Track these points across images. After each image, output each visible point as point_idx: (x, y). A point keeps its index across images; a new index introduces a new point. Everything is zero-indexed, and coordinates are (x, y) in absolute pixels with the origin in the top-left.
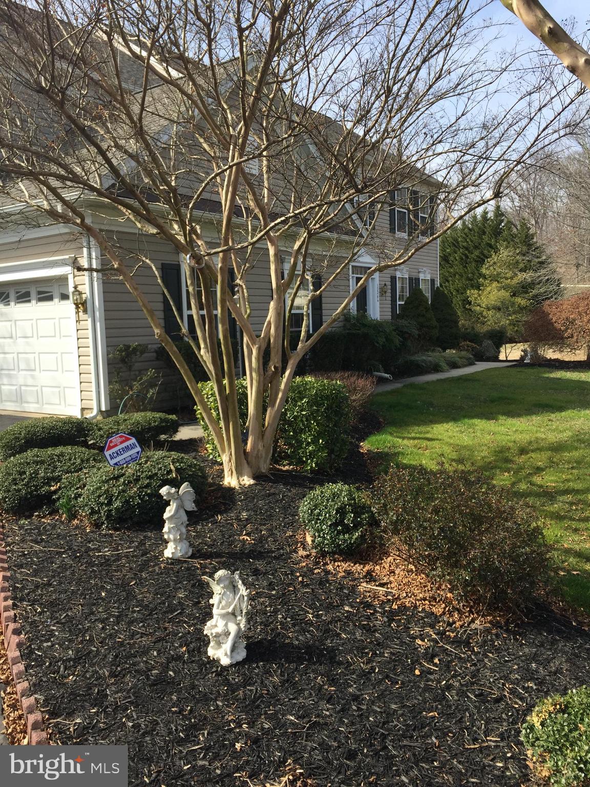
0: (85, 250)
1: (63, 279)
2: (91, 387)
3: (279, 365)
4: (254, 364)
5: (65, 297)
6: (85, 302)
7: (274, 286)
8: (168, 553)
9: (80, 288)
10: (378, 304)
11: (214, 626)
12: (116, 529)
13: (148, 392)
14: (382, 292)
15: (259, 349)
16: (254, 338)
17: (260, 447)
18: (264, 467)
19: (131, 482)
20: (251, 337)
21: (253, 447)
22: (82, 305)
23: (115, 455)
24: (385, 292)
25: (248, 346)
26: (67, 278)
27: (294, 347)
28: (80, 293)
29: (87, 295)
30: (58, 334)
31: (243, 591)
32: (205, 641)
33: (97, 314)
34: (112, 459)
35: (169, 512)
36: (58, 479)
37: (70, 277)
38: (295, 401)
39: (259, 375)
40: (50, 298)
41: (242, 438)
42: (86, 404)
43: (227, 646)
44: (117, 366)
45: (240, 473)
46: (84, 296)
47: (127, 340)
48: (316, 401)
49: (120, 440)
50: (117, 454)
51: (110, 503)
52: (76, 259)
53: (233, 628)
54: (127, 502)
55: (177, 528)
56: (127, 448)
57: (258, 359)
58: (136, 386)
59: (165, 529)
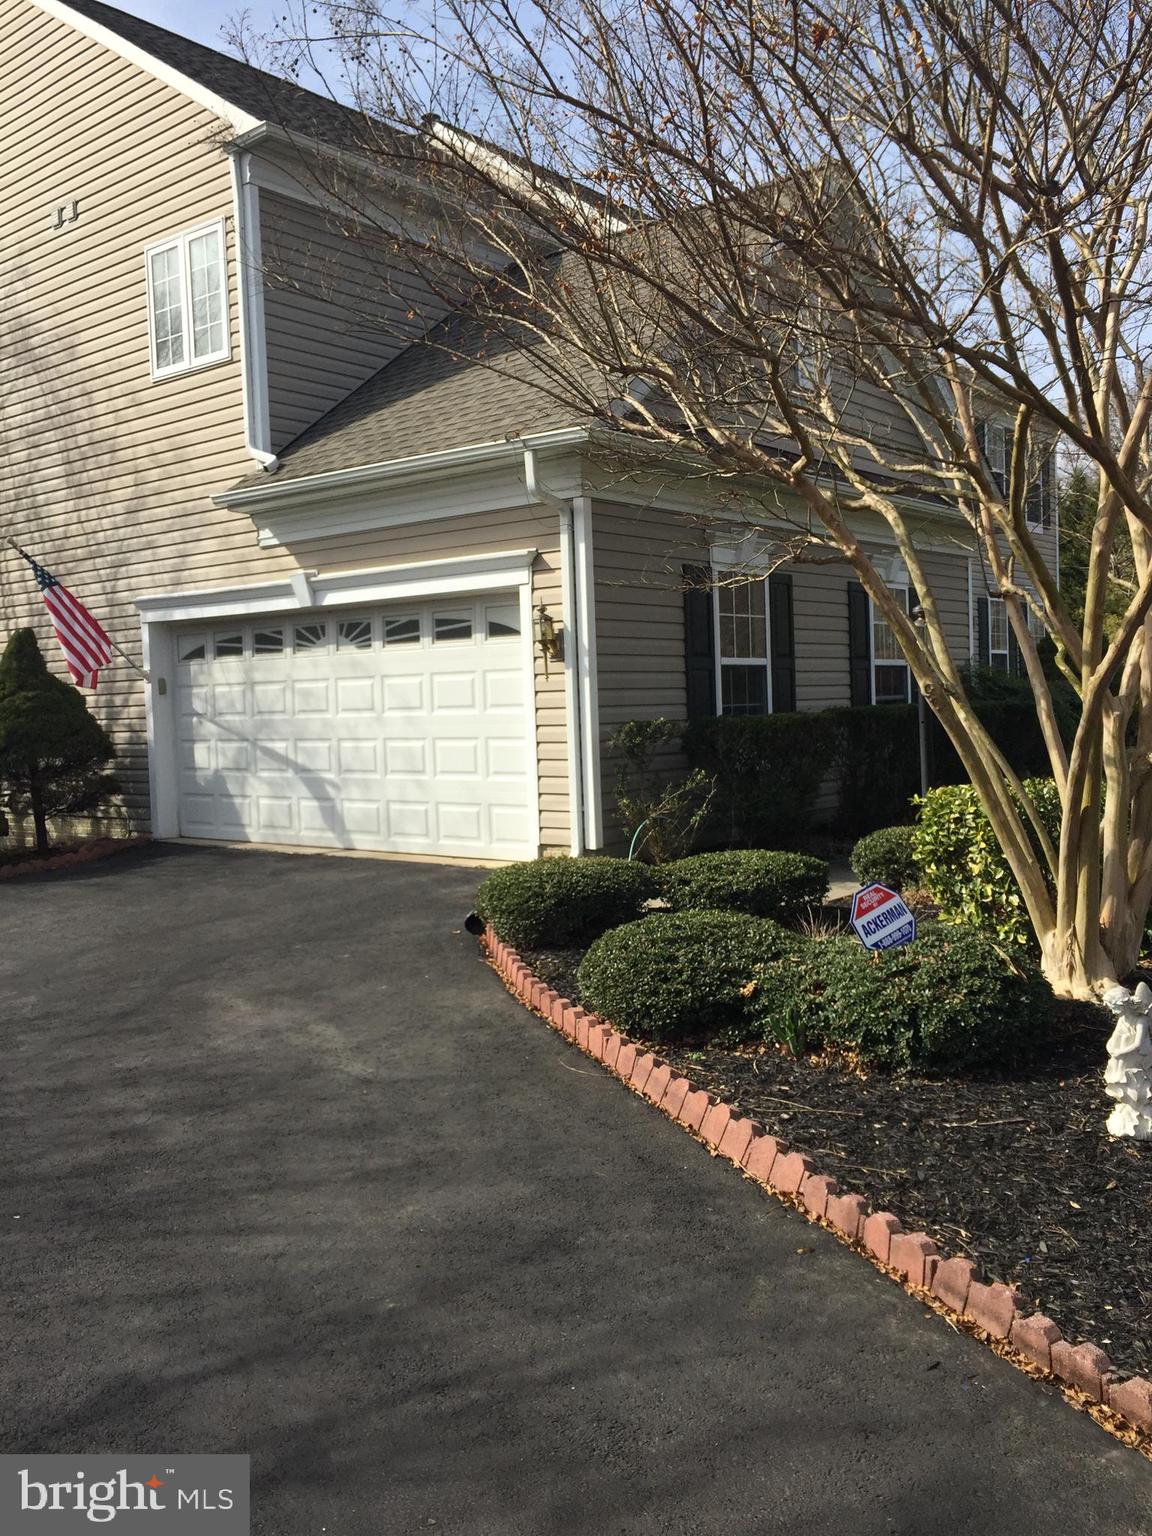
0: (564, 539)
1: (506, 596)
2: (567, 803)
5: (502, 629)
6: (560, 636)
9: (549, 611)
12: (931, 1077)
17: (1129, 920)
19: (944, 982)
21: (1116, 919)
22: (552, 644)
23: (873, 926)
26: (518, 593)
28: (548, 620)
29: (569, 621)
30: (480, 702)
33: (585, 662)
34: (867, 934)
40: (465, 633)
42: (551, 837)
44: (621, 762)
45: (1092, 972)
46: (556, 626)
47: (642, 714)
49: (877, 897)
50: (877, 925)
52: (538, 554)
54: (952, 1022)
56: (892, 915)
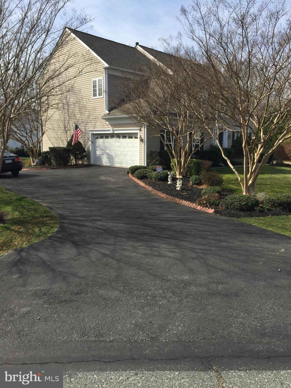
0: (143, 127)
1: (137, 133)
3: (188, 156)
4: (183, 155)
5: (136, 138)
6: (142, 139)
7: (188, 140)
8: (169, 183)
9: (141, 136)
10: (227, 141)
11: (178, 185)
12: (159, 181)
13: (156, 162)
14: (229, 137)
15: (184, 152)
16: (184, 150)
17: (184, 171)
18: (184, 175)
20: (183, 150)
21: (182, 171)
22: (142, 140)
24: (230, 137)
25: (182, 152)
27: (191, 152)
28: (141, 137)
29: (143, 138)
30: (133, 147)
31: (181, 181)
32: (176, 187)
33: (145, 143)
35: (169, 176)
36: (148, 174)
37: (139, 134)
38: (191, 163)
39: (184, 157)
40: (132, 138)
41: (180, 169)
43: (179, 188)
45: (180, 176)
46: (142, 138)
47: (152, 150)
48: (195, 163)
49: (159, 167)
51: (158, 177)
52: (140, 129)
53: (180, 186)
54: (161, 176)
55: (170, 179)
56: (160, 169)
57: (184, 154)
58: (154, 161)
59: (169, 179)
